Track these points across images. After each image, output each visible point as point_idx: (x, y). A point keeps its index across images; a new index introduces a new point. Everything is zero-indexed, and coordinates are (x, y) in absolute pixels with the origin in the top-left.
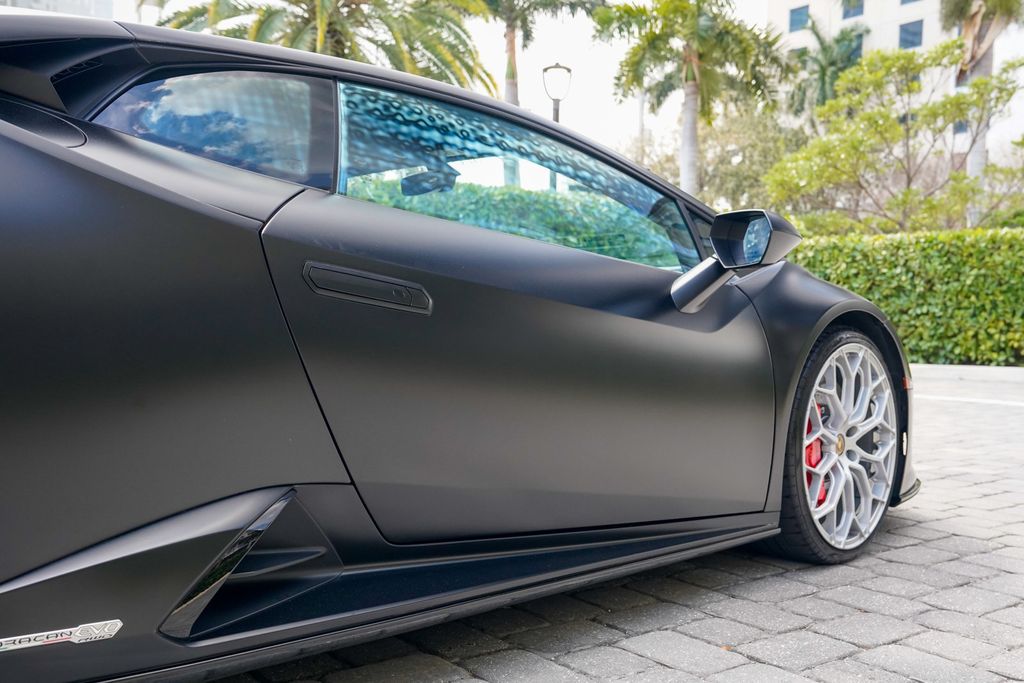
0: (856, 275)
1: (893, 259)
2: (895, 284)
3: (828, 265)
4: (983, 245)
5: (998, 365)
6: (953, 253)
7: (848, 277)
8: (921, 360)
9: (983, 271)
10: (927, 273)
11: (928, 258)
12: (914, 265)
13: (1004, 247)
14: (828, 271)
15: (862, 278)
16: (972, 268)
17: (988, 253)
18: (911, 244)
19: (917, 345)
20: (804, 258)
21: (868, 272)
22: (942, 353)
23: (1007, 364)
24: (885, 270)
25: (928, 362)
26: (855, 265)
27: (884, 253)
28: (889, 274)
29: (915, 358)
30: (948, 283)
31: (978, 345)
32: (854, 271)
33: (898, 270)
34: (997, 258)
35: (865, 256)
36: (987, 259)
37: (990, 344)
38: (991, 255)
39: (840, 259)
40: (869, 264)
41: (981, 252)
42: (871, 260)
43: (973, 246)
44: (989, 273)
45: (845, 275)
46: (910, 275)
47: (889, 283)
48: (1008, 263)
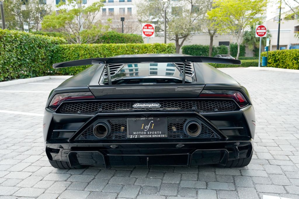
0: (86, 54)
1: (95, 50)
2: (96, 56)
3: (79, 51)
4: (116, 47)
6: (109, 49)
7: (84, 54)
9: (116, 53)
10: (104, 54)
11: (104, 50)
12: (101, 51)
13: (120, 48)
14: (79, 53)
15: (88, 55)
16: (114, 53)
17: (117, 49)
18: (99, 47)
20: (72, 49)
21: (89, 53)
24: (94, 53)
26: (86, 51)
27: (93, 49)
28: (95, 54)
30: (109, 56)
32: (86, 53)
33: (97, 53)
34: (119, 51)
35: (89, 49)
36: (117, 51)
38: (118, 50)
39: (82, 50)
40: (90, 51)
41: (115, 49)
42: (90, 50)
43: (114, 48)
44: (118, 54)
45: (83, 54)
46: (100, 54)
47: (95, 56)
48: (121, 52)
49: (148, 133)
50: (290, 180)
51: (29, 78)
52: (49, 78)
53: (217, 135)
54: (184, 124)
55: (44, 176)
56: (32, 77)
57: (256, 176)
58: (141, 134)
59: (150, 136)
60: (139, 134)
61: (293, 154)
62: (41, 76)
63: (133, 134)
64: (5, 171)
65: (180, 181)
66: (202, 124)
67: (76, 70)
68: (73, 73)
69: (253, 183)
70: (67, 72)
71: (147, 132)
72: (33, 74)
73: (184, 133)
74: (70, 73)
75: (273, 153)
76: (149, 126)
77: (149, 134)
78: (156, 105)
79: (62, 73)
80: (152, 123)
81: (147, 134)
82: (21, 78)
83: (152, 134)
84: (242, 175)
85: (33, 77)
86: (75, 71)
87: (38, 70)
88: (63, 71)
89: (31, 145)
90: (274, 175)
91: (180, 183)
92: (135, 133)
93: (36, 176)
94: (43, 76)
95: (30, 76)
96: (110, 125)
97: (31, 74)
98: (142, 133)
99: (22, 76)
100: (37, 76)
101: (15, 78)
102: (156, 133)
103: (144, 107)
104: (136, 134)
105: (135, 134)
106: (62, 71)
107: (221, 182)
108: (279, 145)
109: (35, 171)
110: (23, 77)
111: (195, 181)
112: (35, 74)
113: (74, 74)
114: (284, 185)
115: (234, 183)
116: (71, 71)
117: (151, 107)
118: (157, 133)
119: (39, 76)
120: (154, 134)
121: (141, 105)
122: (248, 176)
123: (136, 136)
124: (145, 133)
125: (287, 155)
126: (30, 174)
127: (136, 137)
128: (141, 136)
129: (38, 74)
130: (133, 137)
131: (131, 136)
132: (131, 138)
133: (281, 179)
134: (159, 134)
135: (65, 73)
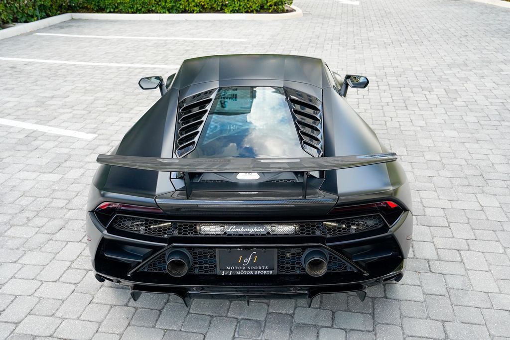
5: (197, 13)
8: (167, 12)
19: (165, 5)
22: (175, 8)
23: (200, 12)
25: (170, 13)
29: (164, 11)
31: (189, 4)
37: (193, 4)
49: (249, 268)
50: (455, 308)
51: (35, 21)
52: (70, 18)
53: (351, 268)
54: (302, 254)
55: (94, 293)
56: (40, 17)
57: (406, 298)
58: (238, 270)
59: (252, 272)
60: (235, 270)
61: (468, 245)
62: (55, 15)
63: (226, 270)
64: (33, 279)
65: (295, 308)
66: (330, 254)
67: (118, 3)
68: (113, 8)
69: (401, 314)
70: (101, 5)
71: (246, 267)
72: (41, 11)
73: (302, 267)
74: (107, 8)
75: (439, 242)
76: (250, 259)
77: (250, 270)
78: (261, 230)
79: (92, 8)
80: (254, 255)
81: (246, 270)
82: (21, 22)
83: (254, 270)
84: (386, 297)
85: (42, 18)
86: (116, 5)
87: (49, 4)
88: (95, 4)
89: (64, 215)
90: (432, 297)
91: (294, 313)
92: (228, 268)
93: (81, 292)
94: (59, 14)
95: (36, 16)
96: (191, 254)
97: (38, 13)
98: (240, 268)
99: (22, 17)
100: (48, 16)
101: (10, 22)
102: (260, 268)
103: (242, 233)
104: (231, 270)
105: (229, 270)
106: (92, 3)
107: (354, 312)
108: (451, 224)
109: (78, 282)
110: (24, 19)
111: (317, 308)
112: (45, 12)
113: (114, 10)
114: (444, 319)
115: (373, 315)
116: (108, 5)
117: (254, 233)
118: (262, 268)
119: (52, 16)
120: (258, 270)
121: (237, 230)
122: (395, 298)
123: (231, 272)
124: (244, 268)
125: (459, 249)
126: (72, 287)
127: (230, 274)
128: (238, 273)
129: (50, 12)
130: (226, 273)
131: (223, 272)
132: (223, 274)
133: (441, 307)
134: (265, 270)
135: (97, 8)
